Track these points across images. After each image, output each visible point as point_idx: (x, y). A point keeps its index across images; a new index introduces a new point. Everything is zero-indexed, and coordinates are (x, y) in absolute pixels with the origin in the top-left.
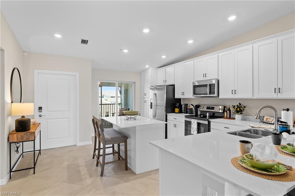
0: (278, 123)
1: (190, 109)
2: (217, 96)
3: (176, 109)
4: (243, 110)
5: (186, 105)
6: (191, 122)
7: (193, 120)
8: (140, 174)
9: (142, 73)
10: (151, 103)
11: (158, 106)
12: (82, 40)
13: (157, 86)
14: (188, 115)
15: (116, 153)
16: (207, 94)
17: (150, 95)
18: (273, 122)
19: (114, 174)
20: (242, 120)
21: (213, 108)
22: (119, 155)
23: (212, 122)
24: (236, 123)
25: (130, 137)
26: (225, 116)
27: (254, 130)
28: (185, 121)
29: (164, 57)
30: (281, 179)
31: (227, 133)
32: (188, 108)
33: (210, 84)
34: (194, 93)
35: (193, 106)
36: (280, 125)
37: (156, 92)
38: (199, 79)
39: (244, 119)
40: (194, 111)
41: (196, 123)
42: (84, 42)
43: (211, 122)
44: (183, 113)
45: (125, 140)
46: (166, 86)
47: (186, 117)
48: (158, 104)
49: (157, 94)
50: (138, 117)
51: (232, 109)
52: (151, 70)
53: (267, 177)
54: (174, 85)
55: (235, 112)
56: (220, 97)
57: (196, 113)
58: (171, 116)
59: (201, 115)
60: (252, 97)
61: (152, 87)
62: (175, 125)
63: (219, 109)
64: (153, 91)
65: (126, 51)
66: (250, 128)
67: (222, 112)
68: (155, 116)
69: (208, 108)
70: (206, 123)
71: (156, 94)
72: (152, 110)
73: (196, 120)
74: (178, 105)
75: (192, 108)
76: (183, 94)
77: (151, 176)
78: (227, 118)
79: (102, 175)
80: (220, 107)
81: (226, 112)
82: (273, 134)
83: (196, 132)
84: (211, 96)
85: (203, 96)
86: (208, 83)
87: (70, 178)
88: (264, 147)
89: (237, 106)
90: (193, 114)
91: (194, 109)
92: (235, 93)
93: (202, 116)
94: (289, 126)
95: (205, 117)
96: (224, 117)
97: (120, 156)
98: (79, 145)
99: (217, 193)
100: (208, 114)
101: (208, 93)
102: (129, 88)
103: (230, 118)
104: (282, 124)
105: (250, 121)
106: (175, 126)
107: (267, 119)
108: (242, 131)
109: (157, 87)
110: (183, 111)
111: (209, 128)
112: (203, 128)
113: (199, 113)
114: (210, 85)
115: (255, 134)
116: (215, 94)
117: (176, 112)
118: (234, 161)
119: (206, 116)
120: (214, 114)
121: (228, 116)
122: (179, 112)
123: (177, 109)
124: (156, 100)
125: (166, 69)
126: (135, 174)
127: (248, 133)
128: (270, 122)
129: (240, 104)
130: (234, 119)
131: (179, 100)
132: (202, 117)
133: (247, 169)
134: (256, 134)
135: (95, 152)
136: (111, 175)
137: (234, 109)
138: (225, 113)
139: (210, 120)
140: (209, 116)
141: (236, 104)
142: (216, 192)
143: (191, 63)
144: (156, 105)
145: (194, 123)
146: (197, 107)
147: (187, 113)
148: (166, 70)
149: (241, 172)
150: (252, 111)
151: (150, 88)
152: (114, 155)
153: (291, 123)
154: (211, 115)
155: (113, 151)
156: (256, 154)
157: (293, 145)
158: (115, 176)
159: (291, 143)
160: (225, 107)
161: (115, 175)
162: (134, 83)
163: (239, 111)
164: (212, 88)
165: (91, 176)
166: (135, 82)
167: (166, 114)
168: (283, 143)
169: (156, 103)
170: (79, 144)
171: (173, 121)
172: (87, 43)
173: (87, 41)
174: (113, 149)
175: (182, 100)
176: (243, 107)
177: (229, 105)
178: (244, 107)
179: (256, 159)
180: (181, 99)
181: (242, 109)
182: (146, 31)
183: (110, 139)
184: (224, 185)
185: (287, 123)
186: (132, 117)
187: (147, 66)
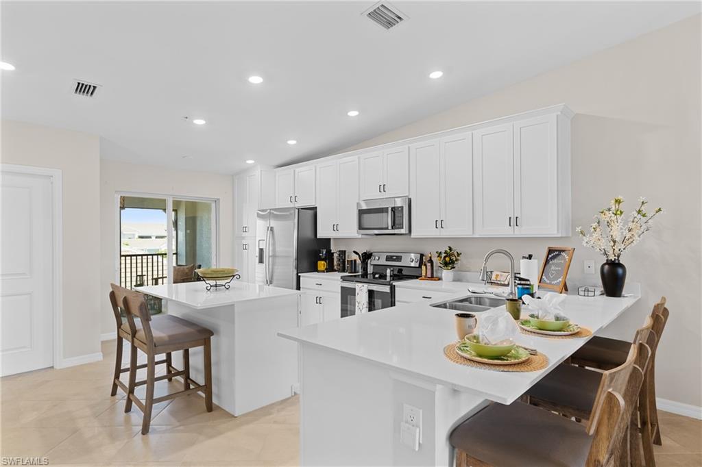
0: (515, 282)
1: (352, 261)
2: (407, 232)
3: (319, 262)
4: (457, 260)
5: (343, 253)
6: (355, 289)
7: (360, 285)
8: (244, 415)
9: (236, 177)
10: (261, 250)
11: (278, 257)
12: (79, 84)
13: (275, 210)
14: (347, 274)
15: (178, 373)
16: (387, 229)
17: (258, 232)
18: (506, 283)
19: (178, 424)
20: (454, 281)
21: (399, 259)
22: (187, 378)
23: (398, 287)
24: (443, 287)
25: (218, 332)
26: (424, 274)
27: (477, 298)
28: (342, 288)
29: (292, 142)
30: (522, 369)
31: (431, 305)
32: (347, 259)
33: (393, 206)
34: (361, 227)
35: (357, 256)
36: (518, 284)
37: (273, 223)
38: (370, 195)
39: (457, 279)
40: (360, 266)
41: (367, 291)
42: (83, 88)
43: (396, 289)
44: (335, 271)
45: (205, 339)
46: (297, 210)
47: (343, 279)
48: (277, 254)
49: (275, 229)
50: (234, 283)
51: (435, 259)
52: (259, 170)
53: (502, 368)
54: (316, 208)
55: (442, 266)
56: (413, 235)
57: (364, 270)
58: (308, 279)
59: (374, 274)
60: (472, 233)
61: (263, 211)
62: (318, 299)
63: (410, 260)
64: (267, 221)
65: (200, 122)
66: (470, 294)
67: (417, 266)
68: (270, 282)
69: (389, 258)
70: (387, 289)
71: (271, 228)
72: (263, 266)
73: (366, 285)
74: (324, 253)
75: (355, 258)
76: (335, 229)
77: (271, 416)
78: (427, 278)
79: (145, 430)
80: (413, 256)
81: (425, 265)
82: (508, 300)
83: (365, 310)
84: (396, 232)
85: (377, 232)
86: (390, 205)
87: (51, 451)
88: (497, 319)
89: (446, 252)
90: (358, 272)
91: (359, 262)
92: (442, 227)
93: (377, 276)
94: (533, 286)
95: (383, 276)
96: (421, 276)
97: (191, 380)
98: (61, 368)
99: (421, 411)
100: (388, 271)
101: (390, 228)
102: (199, 214)
103: (432, 278)
104: (523, 282)
105: (468, 281)
106: (318, 301)
107: (497, 275)
108: (456, 301)
109: (275, 213)
110: (335, 267)
111: (393, 300)
112: (380, 301)
113: (370, 270)
114: (393, 209)
115: (477, 304)
116: (403, 228)
117: (319, 269)
118: (448, 351)
119: (386, 276)
120: (402, 270)
121: (429, 275)
122: (326, 269)
123: (323, 262)
124: (274, 244)
125: (297, 170)
126: (233, 416)
127: (467, 304)
128: (502, 283)
129: (450, 249)
130: (440, 279)
131: (327, 242)
132: (376, 278)
133: (470, 360)
134: (480, 304)
135: (117, 377)
136: (169, 427)
137: (439, 258)
138: (424, 267)
139: (394, 284)
140: (391, 276)
141: (443, 248)
142: (420, 409)
143: (353, 161)
144: (274, 256)
145: (362, 290)
146: (367, 256)
147: (344, 271)
148: (296, 173)
149: (461, 366)
150: (472, 262)
151: (258, 213)
152: (170, 380)
153: (534, 282)
154: (396, 272)
155: (169, 371)
156: (485, 333)
157: (537, 317)
158: (181, 428)
159: (536, 313)
160: (422, 256)
161: (180, 426)
162: (216, 201)
163: (450, 263)
164: (396, 216)
165: (113, 437)
166: (218, 199)
167: (297, 274)
168: (524, 315)
169: (274, 250)
170: (62, 363)
171: (314, 289)
172: (92, 94)
173: (95, 87)
174: (169, 365)
175: (332, 241)
176: (456, 254)
177: (431, 250)
178: (458, 255)
179: (484, 342)
180: (330, 239)
181: (454, 259)
182: (256, 80)
183: (167, 339)
184: (434, 393)
185: (528, 280)
186: (219, 282)
187: (250, 162)
